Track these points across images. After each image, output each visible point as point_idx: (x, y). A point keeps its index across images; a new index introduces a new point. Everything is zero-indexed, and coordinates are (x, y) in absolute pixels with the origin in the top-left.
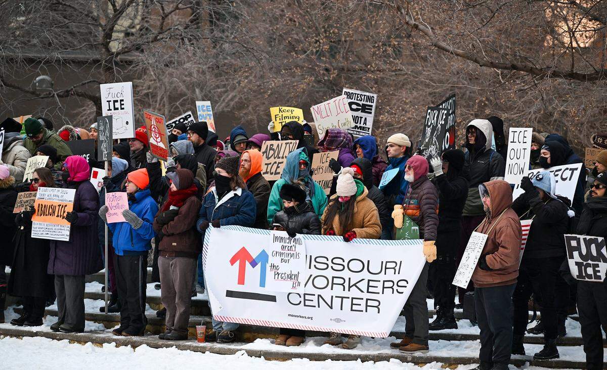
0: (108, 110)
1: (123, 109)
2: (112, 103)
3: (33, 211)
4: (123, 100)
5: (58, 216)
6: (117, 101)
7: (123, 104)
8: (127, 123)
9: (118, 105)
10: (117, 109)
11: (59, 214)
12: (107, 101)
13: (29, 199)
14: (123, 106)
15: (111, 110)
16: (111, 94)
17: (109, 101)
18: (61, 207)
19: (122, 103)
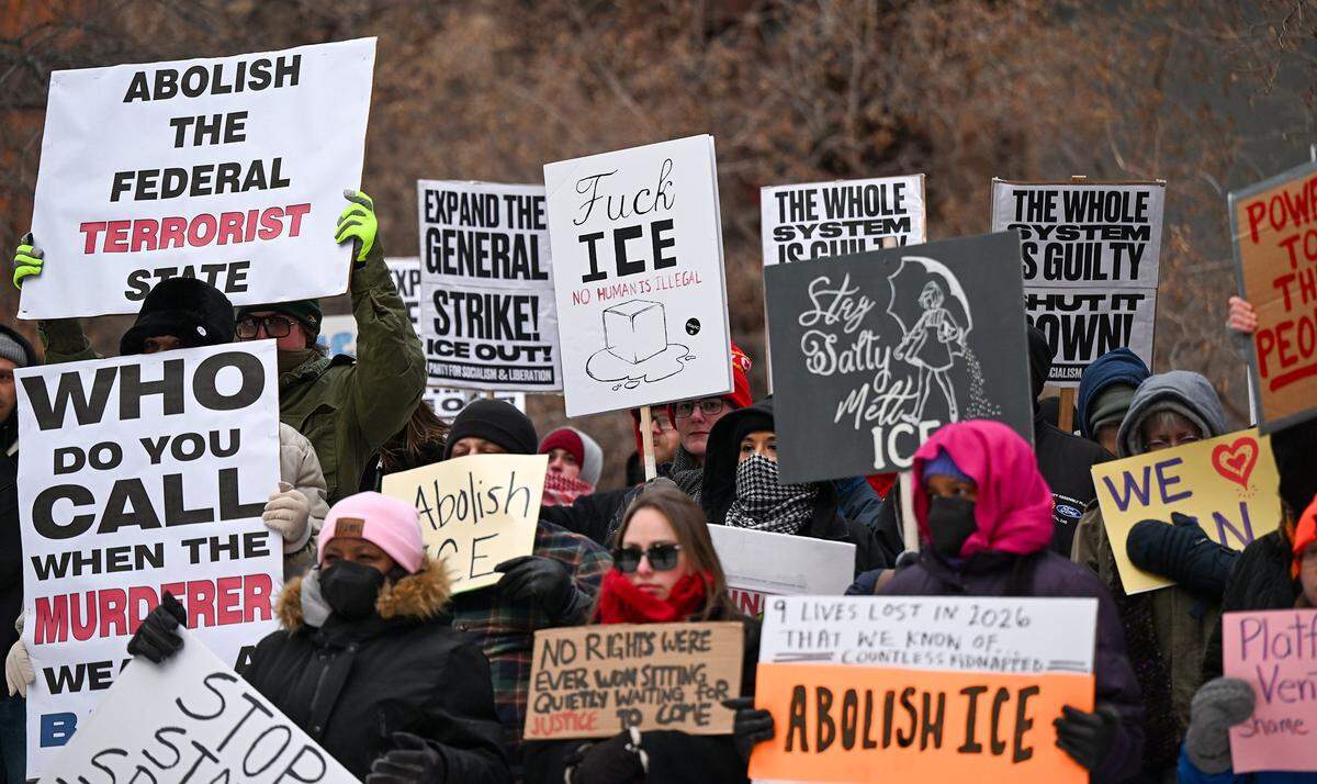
0: (586, 279)
1: (672, 262)
2: (606, 248)
3: (755, 727)
4: (668, 225)
5: (970, 747)
6: (635, 232)
7: (670, 243)
8: (693, 326)
9: (638, 249)
10: (639, 267)
11: (982, 735)
12: (582, 239)
13: (639, 663)
14: (666, 253)
15: (603, 276)
16: (600, 205)
17: (591, 239)
18: (985, 703)
19: (664, 235)
